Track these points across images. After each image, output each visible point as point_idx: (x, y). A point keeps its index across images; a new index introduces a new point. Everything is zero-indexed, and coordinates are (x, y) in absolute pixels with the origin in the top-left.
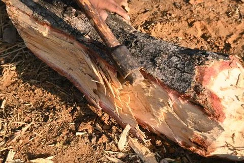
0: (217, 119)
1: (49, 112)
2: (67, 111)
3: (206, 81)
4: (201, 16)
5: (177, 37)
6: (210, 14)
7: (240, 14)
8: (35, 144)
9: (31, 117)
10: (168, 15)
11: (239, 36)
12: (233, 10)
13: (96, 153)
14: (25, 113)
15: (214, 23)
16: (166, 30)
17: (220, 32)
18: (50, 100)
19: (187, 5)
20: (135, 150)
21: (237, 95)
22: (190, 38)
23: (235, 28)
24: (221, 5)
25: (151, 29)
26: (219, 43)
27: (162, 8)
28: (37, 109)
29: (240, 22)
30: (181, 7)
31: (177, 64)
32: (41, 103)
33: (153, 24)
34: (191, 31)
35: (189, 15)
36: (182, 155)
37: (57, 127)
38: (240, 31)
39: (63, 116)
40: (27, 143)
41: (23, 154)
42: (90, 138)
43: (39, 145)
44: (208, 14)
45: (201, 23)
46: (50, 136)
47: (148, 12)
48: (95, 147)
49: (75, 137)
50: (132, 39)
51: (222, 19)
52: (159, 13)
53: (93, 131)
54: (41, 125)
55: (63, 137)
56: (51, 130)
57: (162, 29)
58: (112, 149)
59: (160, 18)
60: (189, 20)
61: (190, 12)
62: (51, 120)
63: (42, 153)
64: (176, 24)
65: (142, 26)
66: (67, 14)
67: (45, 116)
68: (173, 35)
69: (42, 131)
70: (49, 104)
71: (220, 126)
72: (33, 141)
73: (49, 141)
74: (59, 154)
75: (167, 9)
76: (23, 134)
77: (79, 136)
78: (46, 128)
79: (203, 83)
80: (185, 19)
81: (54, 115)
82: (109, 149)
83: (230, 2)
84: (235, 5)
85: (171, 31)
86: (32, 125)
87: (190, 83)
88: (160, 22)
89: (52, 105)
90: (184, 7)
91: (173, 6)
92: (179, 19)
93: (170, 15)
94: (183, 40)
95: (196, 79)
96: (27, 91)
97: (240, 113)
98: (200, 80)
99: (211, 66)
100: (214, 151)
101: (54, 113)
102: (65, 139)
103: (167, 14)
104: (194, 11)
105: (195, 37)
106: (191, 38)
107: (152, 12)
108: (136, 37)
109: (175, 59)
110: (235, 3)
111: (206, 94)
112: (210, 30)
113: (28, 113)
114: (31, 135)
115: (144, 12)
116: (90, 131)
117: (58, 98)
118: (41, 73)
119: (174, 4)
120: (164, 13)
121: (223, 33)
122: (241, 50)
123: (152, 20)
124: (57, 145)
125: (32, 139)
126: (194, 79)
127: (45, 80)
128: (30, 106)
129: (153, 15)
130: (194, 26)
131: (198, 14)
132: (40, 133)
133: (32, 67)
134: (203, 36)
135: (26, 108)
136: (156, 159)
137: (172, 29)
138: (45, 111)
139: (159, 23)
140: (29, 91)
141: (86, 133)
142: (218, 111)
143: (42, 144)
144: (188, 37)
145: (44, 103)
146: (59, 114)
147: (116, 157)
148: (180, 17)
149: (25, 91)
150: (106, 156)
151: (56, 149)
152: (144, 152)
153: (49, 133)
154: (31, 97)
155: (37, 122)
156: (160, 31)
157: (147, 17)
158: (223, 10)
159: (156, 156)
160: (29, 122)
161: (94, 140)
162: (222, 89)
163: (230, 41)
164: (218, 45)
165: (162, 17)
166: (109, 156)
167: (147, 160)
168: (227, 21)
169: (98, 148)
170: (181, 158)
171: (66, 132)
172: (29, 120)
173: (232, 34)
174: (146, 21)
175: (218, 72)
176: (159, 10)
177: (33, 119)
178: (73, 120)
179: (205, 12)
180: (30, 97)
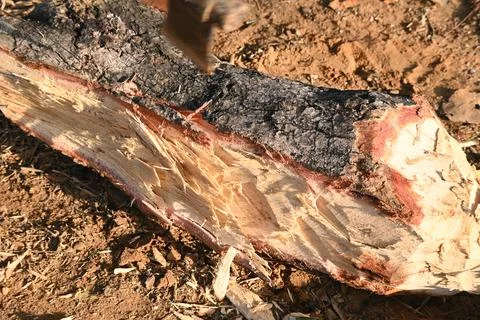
0: (409, 221)
1: (59, 230)
2: (95, 226)
3: (378, 149)
4: (353, 33)
5: (308, 75)
6: (371, 28)
7: (429, 26)
8: (33, 293)
9: (24, 242)
10: (288, 32)
11: (428, 70)
12: (415, 19)
13: (156, 308)
14: (11, 234)
15: (378, 44)
16: (287, 62)
17: (391, 61)
18: (61, 206)
19: (325, 12)
20: (232, 299)
21: (439, 170)
22: (333, 75)
23: (420, 54)
24: (391, 10)
25: (255, 60)
26: (390, 84)
27: (277, 19)
28: (35, 226)
29: (430, 41)
30: (313, 16)
31: (317, 122)
32: (44, 214)
33: (260, 51)
34: (334, 62)
35: (329, 30)
36: (324, 306)
37: (76, 258)
38: (429, 60)
39: (88, 237)
40: (19, 294)
41: (10, 315)
42: (143, 278)
43: (42, 296)
44: (366, 28)
45: (353, 45)
46: (64, 277)
47: (250, 28)
48: (153, 297)
49: (112, 278)
50: (220, 80)
51: (395, 36)
52: (271, 29)
53: (148, 265)
54: (44, 257)
55: (89, 279)
56: (65, 266)
57: (277, 60)
58: (186, 299)
59: (273, 38)
60: (330, 41)
61: (331, 26)
62: (64, 246)
63: (49, 312)
64: (304, 49)
65: (238, 55)
66: (84, 42)
67: (53, 238)
68: (299, 71)
69: (48, 269)
70: (59, 215)
71: (415, 234)
72: (30, 288)
73: (62, 288)
74: (82, 312)
75: (287, 21)
76: (8, 275)
77: (120, 275)
78: (55, 263)
79: (373, 154)
80: (323, 38)
81: (70, 236)
82: (181, 299)
83: (409, 3)
84: (420, 9)
85: (295, 63)
86: (26, 257)
87: (348, 156)
88: (275, 47)
89: (65, 215)
90: (320, 16)
91: (299, 15)
92: (311, 40)
93: (293, 31)
94: (320, 80)
95: (359, 148)
96: (15, 191)
97: (449, 205)
98: (366, 148)
99: (382, 118)
100: (402, 282)
101: (70, 231)
102: (93, 283)
103: (286, 30)
104: (339, 23)
105: (342, 73)
106: (336, 76)
107: (258, 27)
108: (229, 76)
109: (311, 112)
110: (418, 5)
111: (381, 174)
112: (372, 59)
113: (19, 233)
114: (25, 276)
115: (242, 28)
116: (142, 266)
117: (77, 202)
118: (42, 154)
119: (301, 10)
120: (281, 29)
121: (398, 64)
122: (434, 95)
123: (258, 43)
124: (79, 295)
125: (28, 284)
126: (355, 148)
127: (51, 168)
128: (22, 219)
129: (259, 32)
130: (340, 52)
131: (348, 29)
132: (44, 273)
133: (23, 143)
134: (359, 72)
135: (14, 223)
136: (275, 315)
137: (298, 59)
138: (51, 228)
139: (272, 49)
140: (18, 190)
141: (134, 268)
142: (408, 203)
143: (49, 293)
144: (329, 74)
145: (49, 212)
146: (79, 233)
147: (195, 314)
148: (313, 35)
149: (11, 190)
150: (175, 313)
151: (77, 304)
152: (250, 302)
153: (61, 271)
154: (23, 202)
155: (37, 251)
156: (274, 63)
157: (248, 38)
158: (396, 18)
159: (273, 309)
160: (20, 251)
161: (150, 283)
162: (409, 162)
163: (411, 78)
164: (388, 88)
165: (277, 36)
166: (182, 313)
167: (255, 317)
168: (405, 41)
169: (158, 298)
170: (323, 311)
171: (94, 269)
172: (20, 248)
173: (415, 66)
174: (246, 45)
175: (397, 129)
176: (271, 22)
177: (28, 244)
178: (109, 244)
179: (361, 25)
180: (20, 201)
